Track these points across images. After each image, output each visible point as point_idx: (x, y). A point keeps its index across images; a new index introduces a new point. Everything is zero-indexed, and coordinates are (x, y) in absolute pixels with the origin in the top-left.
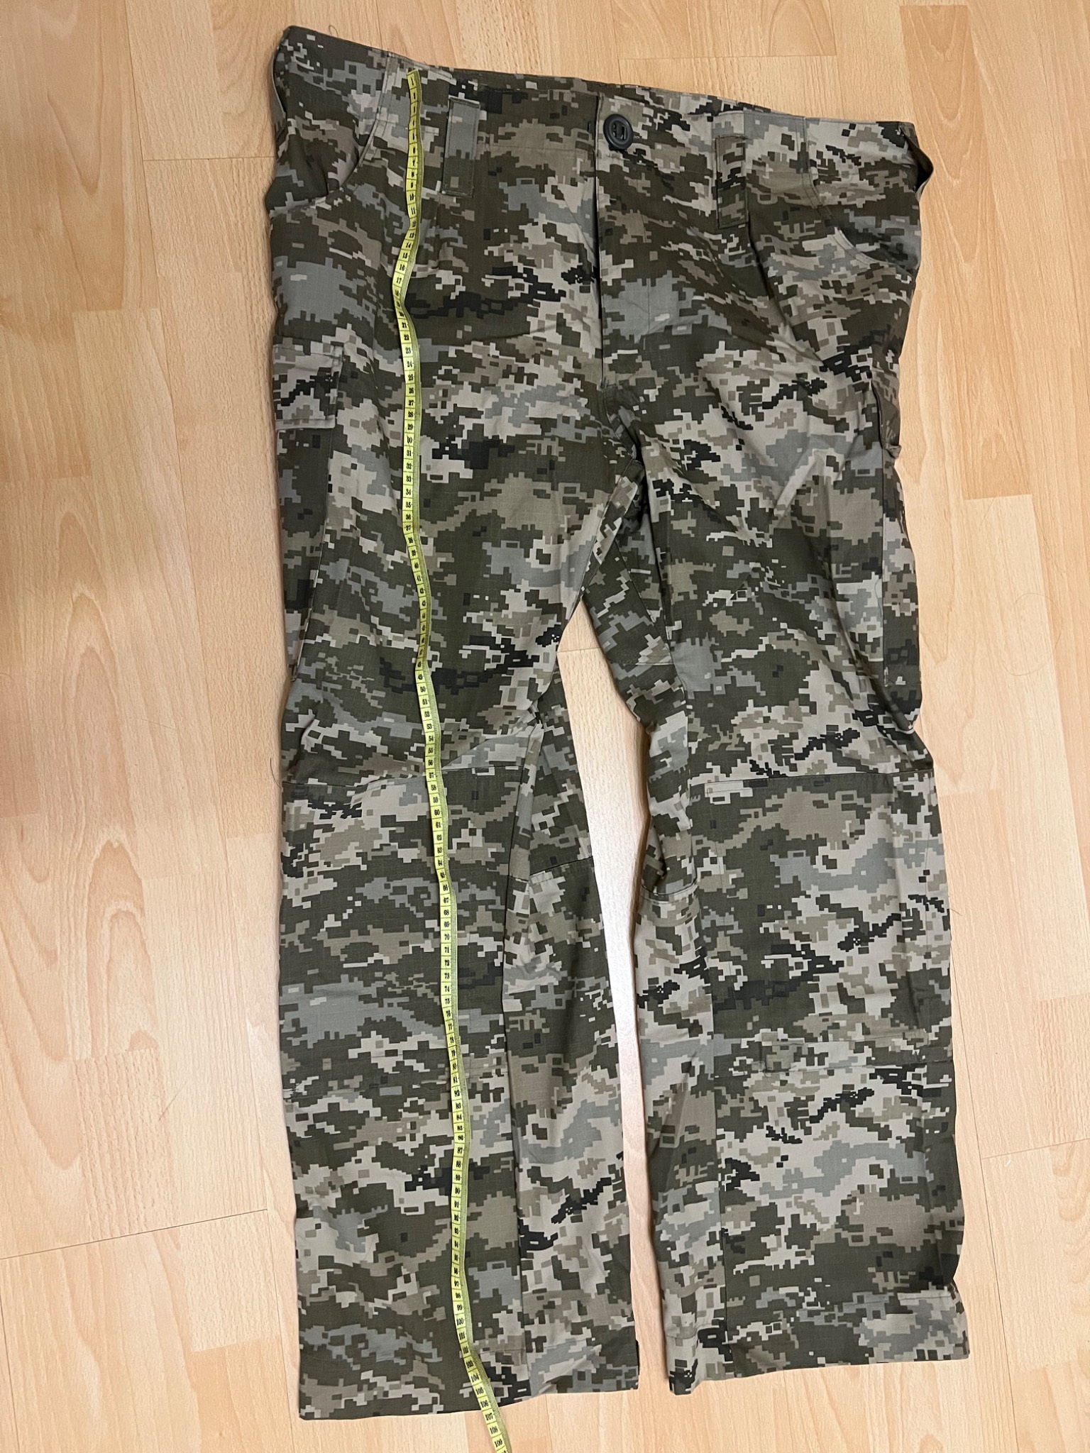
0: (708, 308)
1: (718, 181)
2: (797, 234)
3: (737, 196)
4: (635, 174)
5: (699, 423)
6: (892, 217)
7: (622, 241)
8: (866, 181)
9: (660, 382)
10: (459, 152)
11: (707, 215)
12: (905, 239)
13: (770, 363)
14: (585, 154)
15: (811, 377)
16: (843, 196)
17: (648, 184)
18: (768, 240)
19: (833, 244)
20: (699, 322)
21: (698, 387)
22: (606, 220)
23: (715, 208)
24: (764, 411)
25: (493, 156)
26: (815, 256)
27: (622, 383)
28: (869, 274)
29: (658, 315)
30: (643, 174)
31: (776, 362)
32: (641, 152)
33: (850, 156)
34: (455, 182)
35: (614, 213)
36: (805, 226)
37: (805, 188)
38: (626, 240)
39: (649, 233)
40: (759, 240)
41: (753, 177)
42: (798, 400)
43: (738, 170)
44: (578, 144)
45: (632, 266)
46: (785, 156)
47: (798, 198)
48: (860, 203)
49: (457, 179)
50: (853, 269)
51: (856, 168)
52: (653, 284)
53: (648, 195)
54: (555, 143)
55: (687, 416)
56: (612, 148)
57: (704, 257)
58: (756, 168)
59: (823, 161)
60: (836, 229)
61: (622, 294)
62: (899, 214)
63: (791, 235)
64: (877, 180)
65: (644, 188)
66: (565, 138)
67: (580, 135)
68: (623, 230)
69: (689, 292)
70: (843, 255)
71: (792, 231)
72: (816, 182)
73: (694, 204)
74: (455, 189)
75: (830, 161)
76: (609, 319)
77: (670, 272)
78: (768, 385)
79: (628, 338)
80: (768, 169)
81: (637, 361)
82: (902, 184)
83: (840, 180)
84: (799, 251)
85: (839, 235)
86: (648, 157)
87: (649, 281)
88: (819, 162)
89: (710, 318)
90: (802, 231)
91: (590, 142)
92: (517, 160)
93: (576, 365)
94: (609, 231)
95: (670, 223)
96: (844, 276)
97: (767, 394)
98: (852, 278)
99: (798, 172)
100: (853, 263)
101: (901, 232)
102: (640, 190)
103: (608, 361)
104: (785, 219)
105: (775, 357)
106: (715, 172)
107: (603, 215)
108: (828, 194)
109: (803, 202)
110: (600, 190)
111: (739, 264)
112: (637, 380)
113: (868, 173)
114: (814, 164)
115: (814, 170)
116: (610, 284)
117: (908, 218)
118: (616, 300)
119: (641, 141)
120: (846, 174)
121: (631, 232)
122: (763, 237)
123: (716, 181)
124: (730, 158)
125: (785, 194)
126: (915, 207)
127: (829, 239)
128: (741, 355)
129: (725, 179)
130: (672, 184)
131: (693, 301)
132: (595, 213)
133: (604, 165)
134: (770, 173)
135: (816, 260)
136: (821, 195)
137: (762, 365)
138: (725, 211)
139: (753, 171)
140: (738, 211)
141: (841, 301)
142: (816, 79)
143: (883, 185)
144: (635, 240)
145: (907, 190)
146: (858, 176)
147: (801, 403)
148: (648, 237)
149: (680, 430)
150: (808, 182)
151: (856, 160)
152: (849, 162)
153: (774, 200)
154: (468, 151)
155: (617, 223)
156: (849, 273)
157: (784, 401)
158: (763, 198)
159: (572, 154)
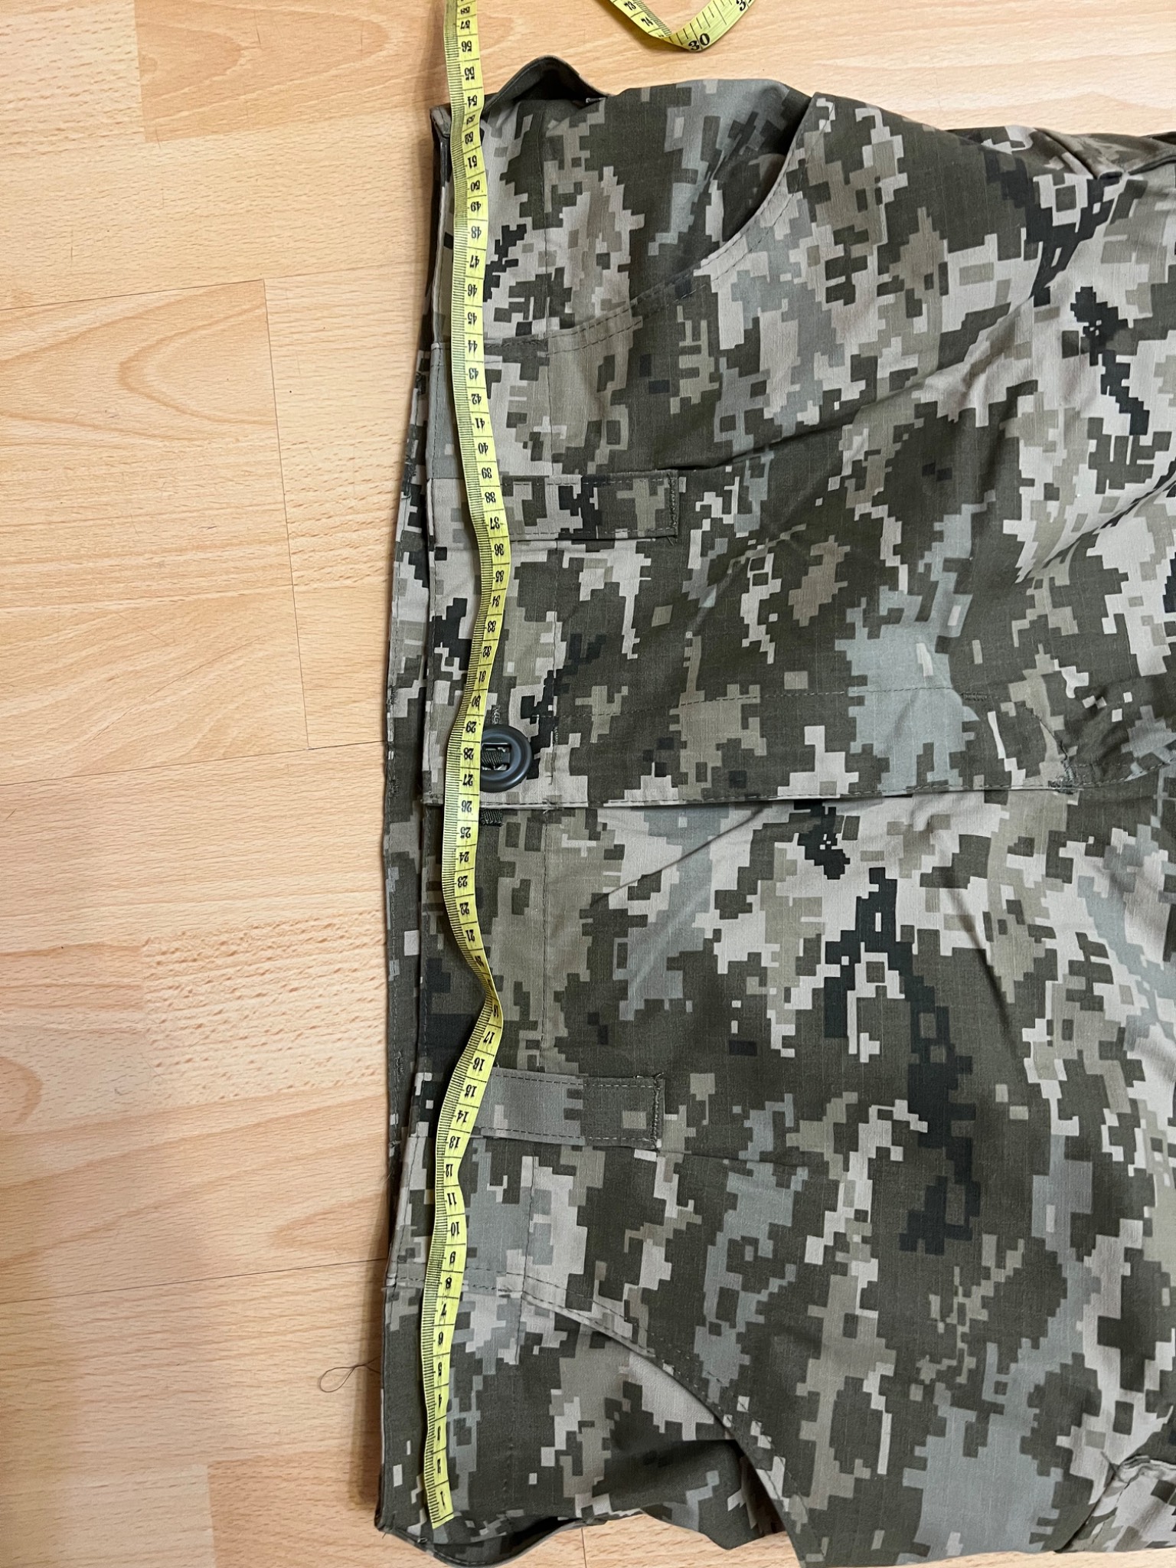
0: (928, 557)
1: (576, 537)
2: (703, 362)
3: (622, 495)
4: (581, 721)
5: (1125, 577)
6: (668, 147)
7: (761, 751)
8: (566, 213)
9: (1046, 663)
10: (570, 1114)
11: (648, 562)
12: (727, 113)
13: (1043, 417)
14: (551, 830)
15: (1069, 322)
16: (604, 261)
17: (599, 692)
18: (729, 424)
19: (734, 279)
20: (953, 576)
21: (1052, 579)
22: (708, 785)
23: (633, 543)
24: (1151, 430)
25: (564, 1032)
26: (756, 321)
27: (1063, 747)
28: (817, 194)
29: (921, 668)
30: (579, 702)
31: (1039, 404)
32: (528, 707)
33: (501, 249)
34: (635, 1120)
35: (687, 765)
36: (688, 342)
37: (583, 346)
38: (754, 741)
39: (733, 689)
40: (729, 444)
41: (571, 460)
42: (1133, 353)
43: (565, 492)
44: (532, 846)
45: (821, 730)
46: (514, 391)
47: (609, 360)
48: (627, 222)
49: (625, 1114)
50: (797, 231)
51: (532, 237)
52: (862, 680)
53: (625, 690)
54: (532, 894)
55: (1114, 603)
56: (533, 773)
57: (768, 568)
58: (547, 453)
59: (515, 308)
60: (697, 273)
61: (878, 750)
62: (662, 133)
63: (705, 374)
64: (566, 188)
65: (610, 700)
66: (520, 875)
67: (512, 843)
68: (731, 748)
69: (888, 600)
70: (763, 256)
71: (694, 373)
72: (567, 323)
73: (629, 591)
74: (651, 1120)
75: (512, 292)
76: (930, 777)
77: (840, 645)
78: (1100, 421)
79: (971, 736)
80: (545, 427)
81: (1013, 713)
82: (584, 129)
83: (560, 272)
84: (747, 357)
85: (710, 267)
86: (538, 691)
87: (854, 692)
88: (517, 317)
89: (950, 555)
90: (696, 350)
91: (521, 820)
92: (573, 978)
93: (1025, 847)
94: (736, 779)
95: (690, 643)
96: (813, 255)
97: (1117, 424)
98: (821, 235)
99: (546, 362)
100: (781, 232)
101: (711, 123)
102: (616, 708)
103: (1019, 778)
104: (665, 388)
105: (1025, 404)
106: (553, 545)
107: (694, 790)
108: (598, 295)
109: (621, 351)
110: (633, 796)
111: (759, 490)
112: (1053, 714)
113: (548, 208)
114: (524, 329)
115: (539, 328)
116: (854, 777)
117: (671, 111)
118: (893, 763)
119: (503, 704)
120: (546, 257)
121: (734, 731)
122: (719, 437)
123: (575, 541)
124: (534, 511)
125: (601, 387)
126: (645, 98)
127: (722, 289)
128: (1031, 483)
129: (576, 523)
130: (589, 638)
131: (911, 592)
132: (690, 806)
133: (575, 790)
134: (553, 421)
135: (765, 319)
136: (598, 312)
137: (1054, 434)
138: (646, 522)
139: (555, 459)
140: (653, 492)
141: (889, 255)
142: (319, 324)
143: (580, 174)
144: (754, 722)
145: (597, 117)
146: (553, 232)
147: (1143, 345)
148: (744, 691)
149: (1147, 620)
150: (566, 340)
151: (508, 238)
152: (514, 252)
153: (621, 414)
154: (564, 1093)
155: (715, 760)
156: (805, 243)
157: (1134, 385)
158: (614, 438)
159: (552, 859)
